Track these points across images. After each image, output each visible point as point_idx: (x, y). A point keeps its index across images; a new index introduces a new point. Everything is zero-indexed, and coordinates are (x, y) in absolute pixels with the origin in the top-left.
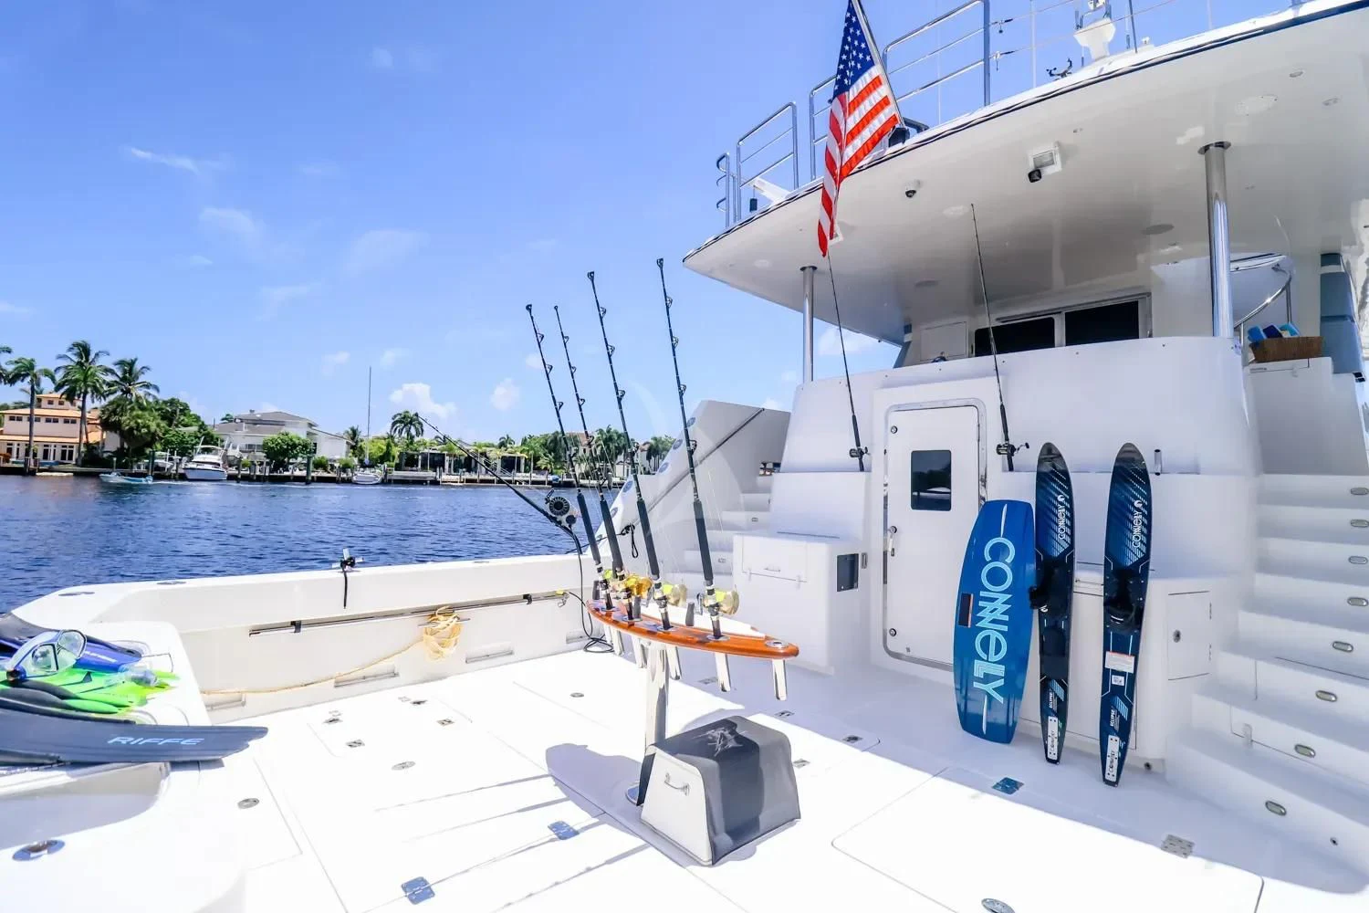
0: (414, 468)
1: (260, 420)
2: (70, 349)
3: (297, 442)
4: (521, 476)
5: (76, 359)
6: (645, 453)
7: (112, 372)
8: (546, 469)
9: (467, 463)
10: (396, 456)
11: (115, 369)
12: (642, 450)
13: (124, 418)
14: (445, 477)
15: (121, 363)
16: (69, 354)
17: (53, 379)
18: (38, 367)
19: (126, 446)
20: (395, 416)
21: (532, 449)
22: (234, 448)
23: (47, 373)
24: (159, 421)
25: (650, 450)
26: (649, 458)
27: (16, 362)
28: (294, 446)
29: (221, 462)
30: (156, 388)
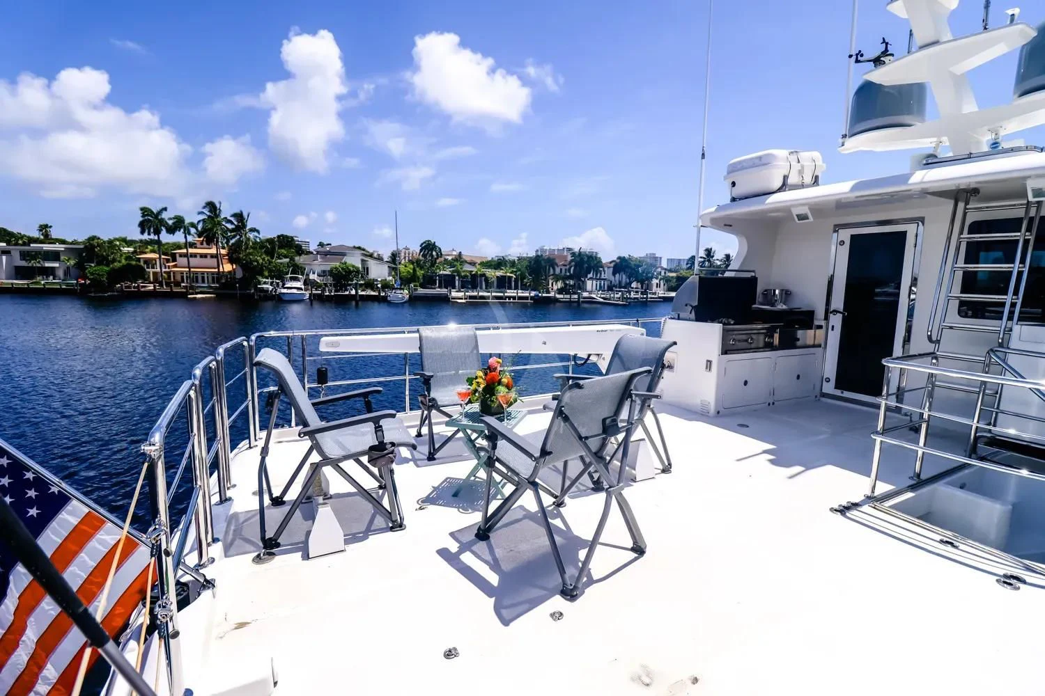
0: (433, 287)
1: (330, 252)
2: (204, 207)
3: (352, 269)
4: (511, 293)
5: (208, 214)
6: (612, 269)
7: (232, 223)
8: (530, 285)
9: (472, 281)
10: (421, 277)
11: (232, 219)
12: (609, 268)
13: (241, 256)
14: (454, 294)
15: (234, 215)
16: (204, 210)
17: (197, 229)
18: (187, 221)
19: (247, 275)
20: (422, 244)
21: (520, 270)
22: (314, 273)
23: (193, 225)
24: (264, 256)
25: (615, 267)
26: (614, 274)
27: (174, 218)
28: (350, 272)
29: (303, 287)
30: (258, 232)
